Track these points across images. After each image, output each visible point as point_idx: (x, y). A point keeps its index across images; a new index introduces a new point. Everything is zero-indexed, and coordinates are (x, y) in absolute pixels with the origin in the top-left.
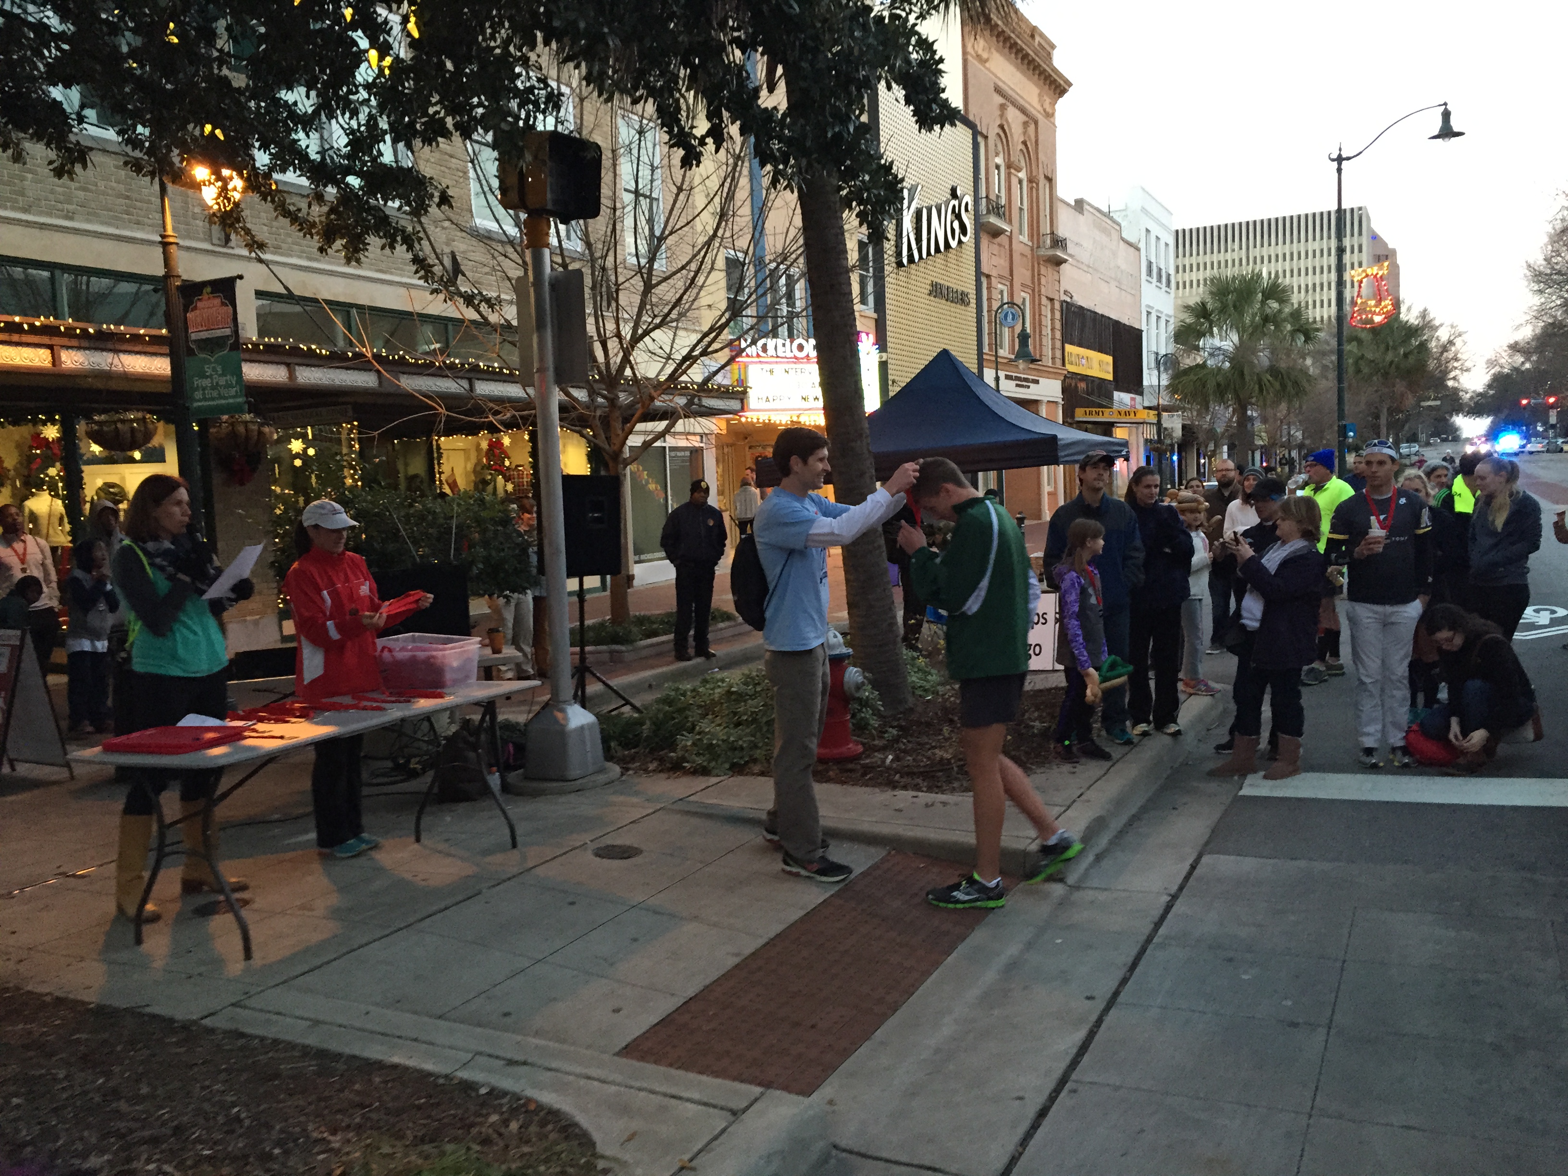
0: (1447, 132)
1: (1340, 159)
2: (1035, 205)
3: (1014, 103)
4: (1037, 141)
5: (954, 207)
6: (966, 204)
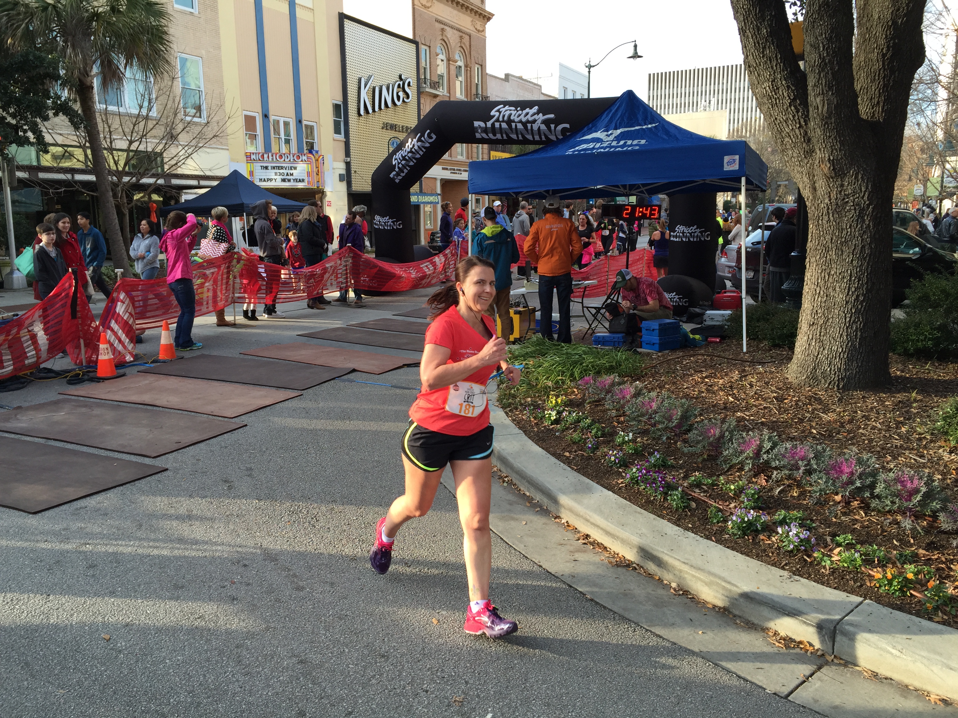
0: (636, 56)
1: (590, 67)
2: (469, 79)
3: (452, 27)
4: (470, 46)
5: (399, 85)
6: (409, 83)
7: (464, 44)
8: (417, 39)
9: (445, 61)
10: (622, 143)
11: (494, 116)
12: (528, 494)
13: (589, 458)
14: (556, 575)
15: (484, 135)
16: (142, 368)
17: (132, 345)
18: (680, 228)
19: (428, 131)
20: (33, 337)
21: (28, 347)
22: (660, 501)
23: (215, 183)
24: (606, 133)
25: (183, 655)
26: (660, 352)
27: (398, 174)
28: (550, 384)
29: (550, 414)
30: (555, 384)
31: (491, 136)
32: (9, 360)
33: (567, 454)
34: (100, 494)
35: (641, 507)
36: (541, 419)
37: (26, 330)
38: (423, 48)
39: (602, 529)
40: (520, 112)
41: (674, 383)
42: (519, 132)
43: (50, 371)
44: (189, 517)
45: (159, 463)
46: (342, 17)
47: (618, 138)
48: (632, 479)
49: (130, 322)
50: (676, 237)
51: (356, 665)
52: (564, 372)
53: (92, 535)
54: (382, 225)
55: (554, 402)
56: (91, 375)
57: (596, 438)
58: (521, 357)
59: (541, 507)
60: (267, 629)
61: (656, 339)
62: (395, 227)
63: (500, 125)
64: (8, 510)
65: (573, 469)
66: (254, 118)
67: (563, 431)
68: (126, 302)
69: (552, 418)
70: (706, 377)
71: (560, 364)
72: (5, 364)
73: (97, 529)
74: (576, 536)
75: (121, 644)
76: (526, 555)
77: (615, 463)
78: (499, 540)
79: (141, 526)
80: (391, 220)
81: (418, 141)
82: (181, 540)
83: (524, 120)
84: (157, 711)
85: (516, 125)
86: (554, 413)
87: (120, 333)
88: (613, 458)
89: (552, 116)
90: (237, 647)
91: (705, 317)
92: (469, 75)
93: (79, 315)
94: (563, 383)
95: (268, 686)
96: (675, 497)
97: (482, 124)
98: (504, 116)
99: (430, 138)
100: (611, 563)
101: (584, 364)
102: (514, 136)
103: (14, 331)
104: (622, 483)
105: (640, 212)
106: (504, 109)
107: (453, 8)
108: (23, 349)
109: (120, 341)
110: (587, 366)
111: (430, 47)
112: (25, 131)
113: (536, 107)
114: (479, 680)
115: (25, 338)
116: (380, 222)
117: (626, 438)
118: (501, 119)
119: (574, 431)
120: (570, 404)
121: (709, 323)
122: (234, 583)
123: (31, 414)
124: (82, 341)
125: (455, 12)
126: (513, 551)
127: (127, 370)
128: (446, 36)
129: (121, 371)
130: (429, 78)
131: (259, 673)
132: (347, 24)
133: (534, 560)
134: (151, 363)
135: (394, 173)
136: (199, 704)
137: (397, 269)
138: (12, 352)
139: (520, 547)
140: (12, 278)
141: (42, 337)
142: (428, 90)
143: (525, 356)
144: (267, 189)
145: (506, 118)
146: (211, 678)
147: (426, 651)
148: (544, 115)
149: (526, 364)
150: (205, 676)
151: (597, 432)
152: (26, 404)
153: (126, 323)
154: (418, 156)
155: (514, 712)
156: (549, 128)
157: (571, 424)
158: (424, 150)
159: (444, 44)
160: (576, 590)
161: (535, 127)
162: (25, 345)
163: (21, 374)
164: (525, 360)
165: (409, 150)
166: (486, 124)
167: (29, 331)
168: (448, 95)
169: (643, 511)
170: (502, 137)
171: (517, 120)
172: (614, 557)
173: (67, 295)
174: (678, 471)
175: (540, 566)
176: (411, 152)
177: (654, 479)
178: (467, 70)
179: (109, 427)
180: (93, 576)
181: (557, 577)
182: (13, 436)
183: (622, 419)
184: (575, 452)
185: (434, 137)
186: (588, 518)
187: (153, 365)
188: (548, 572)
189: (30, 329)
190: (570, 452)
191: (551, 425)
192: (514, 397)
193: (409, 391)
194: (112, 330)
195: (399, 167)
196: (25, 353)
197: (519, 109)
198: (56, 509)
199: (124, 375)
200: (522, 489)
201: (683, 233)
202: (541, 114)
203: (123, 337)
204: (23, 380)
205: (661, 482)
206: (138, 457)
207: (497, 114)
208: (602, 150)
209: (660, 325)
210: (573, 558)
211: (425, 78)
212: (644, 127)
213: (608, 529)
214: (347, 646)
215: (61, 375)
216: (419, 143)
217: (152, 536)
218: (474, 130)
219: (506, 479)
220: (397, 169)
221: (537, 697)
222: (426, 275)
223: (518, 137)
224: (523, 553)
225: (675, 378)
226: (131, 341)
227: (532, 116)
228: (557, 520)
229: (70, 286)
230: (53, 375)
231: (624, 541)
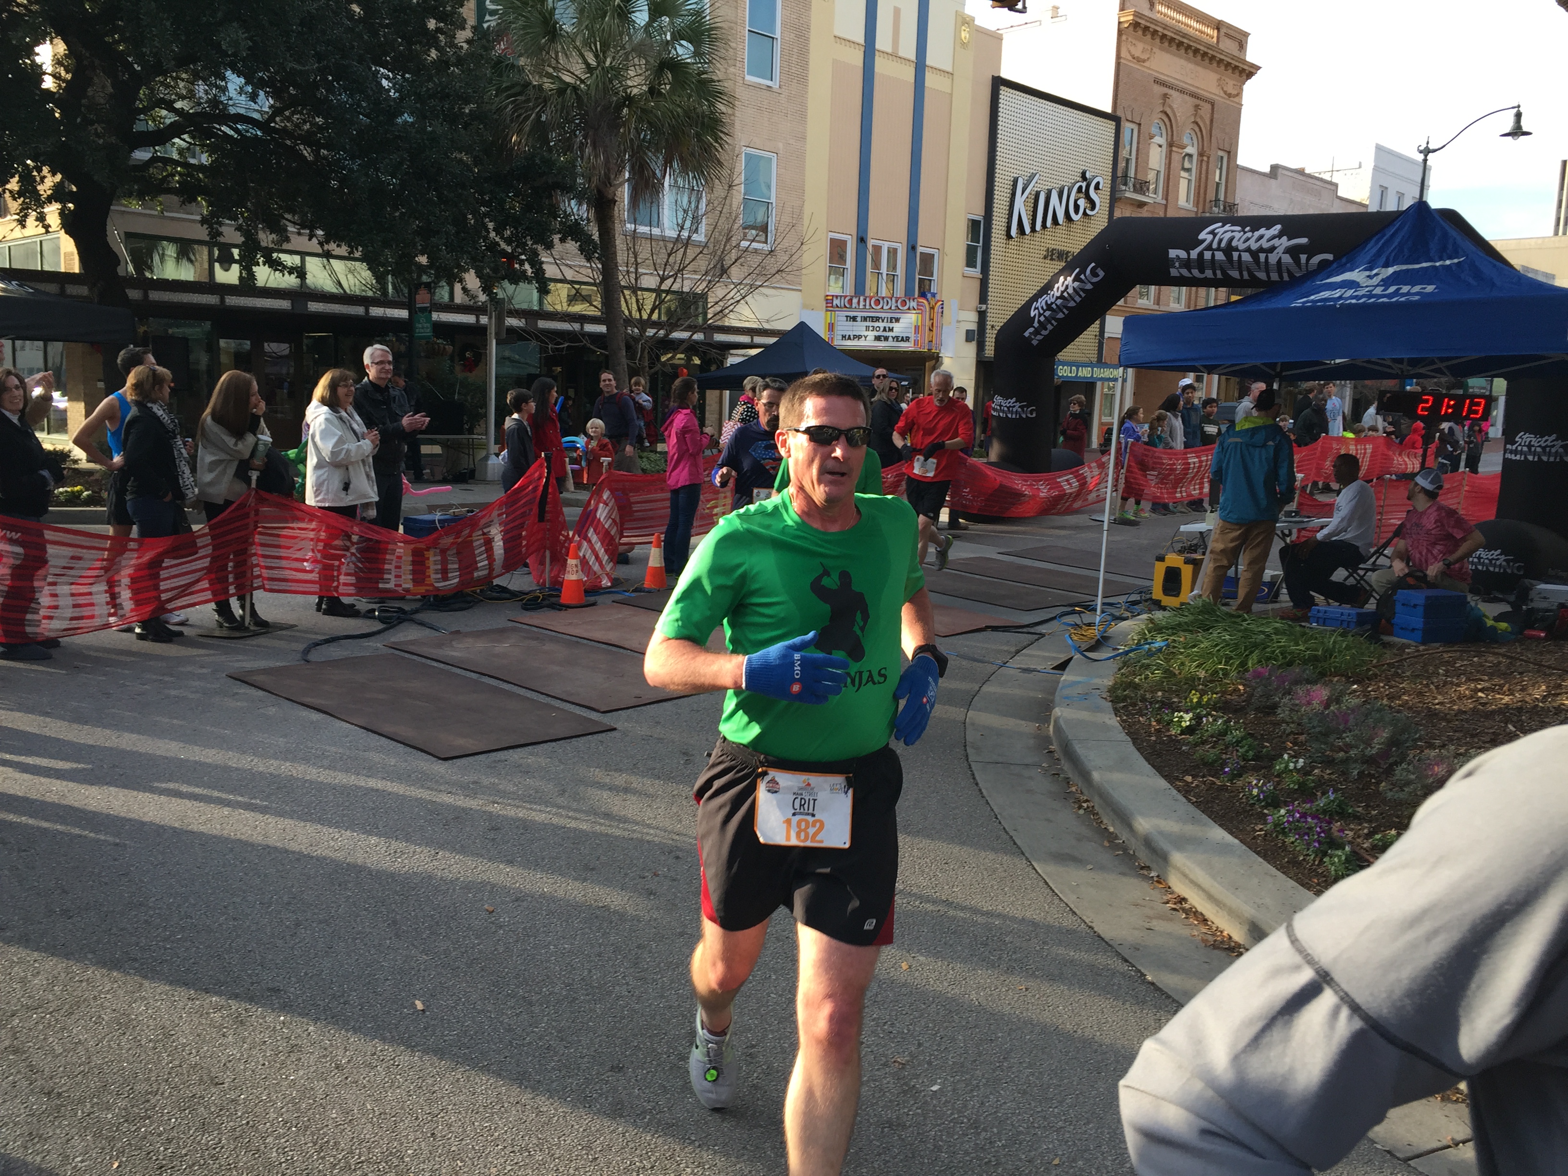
0: (1517, 131)
2: (1203, 176)
3: (1182, 91)
4: (1212, 121)
5: (1080, 187)
6: (1098, 183)
7: (1201, 117)
8: (1119, 113)
9: (1164, 147)
10: (1392, 289)
11: (1204, 241)
12: (1111, 829)
13: (1223, 788)
14: (1111, 943)
15: (1185, 272)
16: (618, 597)
17: (611, 564)
18: (1524, 438)
19: (1093, 264)
20: (488, 542)
21: (481, 554)
22: (1313, 864)
23: (772, 340)
24: (1367, 273)
25: (572, 944)
26: (1423, 644)
27: (1037, 332)
28: (1202, 674)
29: (1181, 717)
30: (1212, 675)
31: (1196, 272)
32: (454, 570)
33: (1189, 779)
34: (526, 749)
35: (1282, 868)
36: (1168, 724)
37: (480, 532)
38: (1127, 127)
39: (1204, 890)
40: (1249, 234)
41: (1420, 694)
42: (1244, 267)
43: (504, 589)
44: (626, 790)
45: (607, 720)
46: (998, 83)
47: (1386, 282)
48: (1276, 825)
49: (612, 533)
50: (1515, 452)
51: (781, 996)
52: (1228, 659)
53: (504, 794)
54: (1003, 411)
55: (1195, 700)
56: (553, 600)
57: (1244, 760)
58: (1167, 628)
59: (1125, 850)
60: (681, 934)
61: (1417, 621)
62: (1024, 416)
63: (1213, 255)
64: (415, 751)
65: (1189, 800)
66: (844, 243)
67: (1196, 745)
68: (610, 505)
69: (1184, 724)
70: (1481, 690)
71: (1228, 645)
72: (450, 575)
73: (511, 788)
74: (1165, 898)
75: (505, 919)
76: (1075, 910)
77: (1259, 800)
78: (1041, 884)
79: (564, 791)
80: (1018, 404)
81: (1074, 281)
82: (608, 816)
83: (1254, 246)
84: (524, 998)
85: (1240, 256)
86: (1187, 717)
87: (598, 546)
88: (1255, 791)
89: (1304, 241)
90: (638, 947)
91: (1532, 594)
92: (1204, 167)
93: (548, 516)
94: (1226, 674)
95: (662, 997)
96: (1336, 860)
97: (1183, 254)
98: (1220, 241)
99: (1093, 274)
100: (1204, 941)
101: (1268, 650)
102: (1235, 274)
103: (466, 532)
104: (1261, 830)
105: (1448, 406)
106: (1222, 230)
107: (1188, 60)
108: (474, 556)
109: (597, 557)
110: (1273, 652)
111: (1140, 125)
112: (522, 263)
113: (1279, 227)
114: (939, 1045)
115: (478, 543)
116: (1001, 406)
117: (1291, 766)
118: (1215, 246)
119: (1213, 747)
120: (1223, 707)
121: (1539, 604)
122: (656, 875)
123: (469, 642)
124: (548, 553)
125: (1191, 66)
126: (1057, 901)
127: (600, 599)
128: (1170, 107)
129: (592, 599)
130: (1132, 173)
131: (654, 980)
132: (1004, 92)
133: (1084, 918)
134: (634, 591)
135: (1031, 330)
136: (575, 999)
137: (1019, 483)
138: (460, 561)
139: (1070, 899)
140: (486, 465)
141: (498, 545)
142: (1128, 195)
143: (1175, 629)
144: (844, 351)
145: (1223, 245)
146: (596, 975)
147: (879, 998)
148: (1289, 239)
149: (1174, 641)
150: (590, 971)
151: (1247, 751)
152: (468, 629)
153: (607, 532)
154: (1072, 304)
155: (972, 1091)
156: (1297, 261)
157: (1212, 736)
158: (1083, 295)
159: (1166, 120)
160: (1133, 966)
161: (1273, 258)
162: (476, 552)
163: (468, 591)
164: (1173, 634)
165: (1059, 294)
166: (1189, 254)
167: (484, 534)
168: (1164, 202)
169: (1279, 873)
170: (1215, 274)
171: (1242, 246)
172: (1214, 935)
173: (535, 489)
174: (1360, 824)
175: (1091, 927)
176: (1061, 297)
177: (1310, 828)
178: (1202, 161)
179: (556, 668)
180: (493, 840)
181: (1110, 945)
182: (442, 666)
183: (1302, 738)
184: (1203, 777)
185: (1101, 274)
186: (1187, 872)
187: (633, 595)
188: (1099, 936)
189: (485, 530)
190: (1194, 777)
191: (1182, 733)
192: (1137, 687)
193: (981, 665)
194: (589, 541)
195: (1039, 321)
196: (476, 563)
197: (1248, 229)
198: (470, 759)
199: (594, 604)
200: (1105, 821)
201: (1530, 446)
202: (1285, 238)
203: (602, 553)
204: (469, 599)
205: (1319, 833)
206: (584, 709)
207: (1210, 237)
208: (1354, 301)
209: (1427, 598)
210: (1147, 925)
211: (1126, 176)
212: (1438, 264)
213: (1213, 891)
214: (775, 972)
215: (516, 596)
216: (1076, 284)
217: (575, 805)
218: (1169, 263)
219: (1085, 805)
220: (1036, 324)
221: (1012, 1080)
222: (1065, 494)
223: (1241, 274)
224: (1072, 906)
225: (1427, 686)
226: (611, 560)
227: (1269, 240)
228: (1145, 872)
229: (540, 478)
230: (507, 595)
231: (1233, 913)
